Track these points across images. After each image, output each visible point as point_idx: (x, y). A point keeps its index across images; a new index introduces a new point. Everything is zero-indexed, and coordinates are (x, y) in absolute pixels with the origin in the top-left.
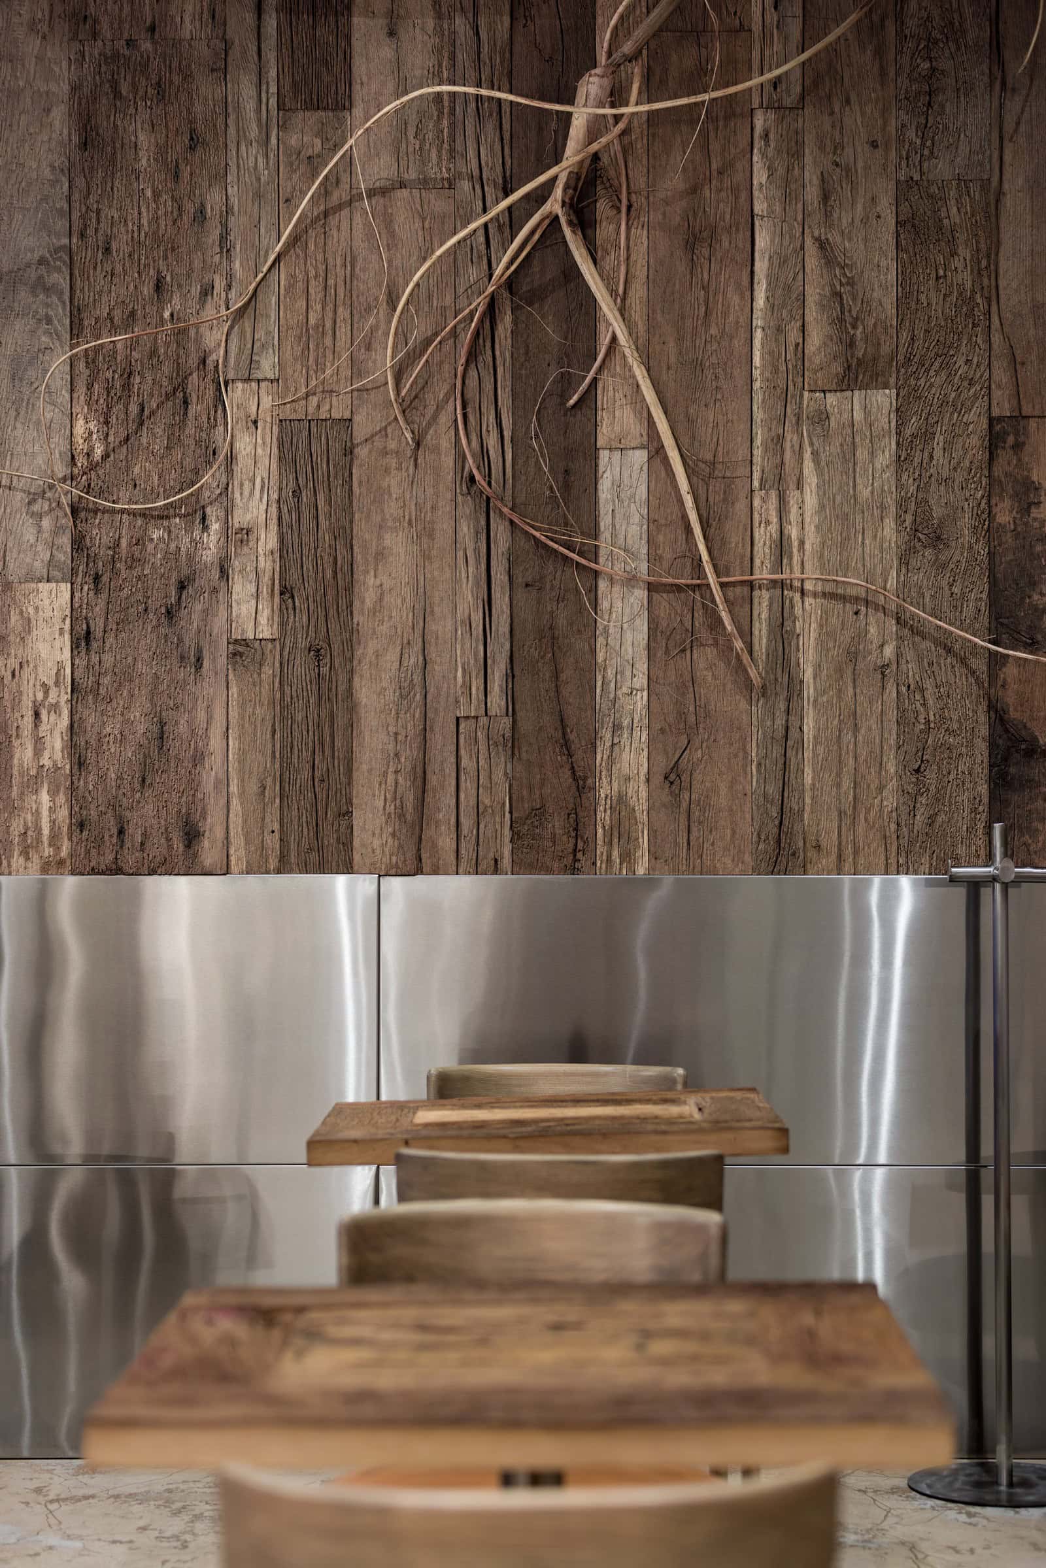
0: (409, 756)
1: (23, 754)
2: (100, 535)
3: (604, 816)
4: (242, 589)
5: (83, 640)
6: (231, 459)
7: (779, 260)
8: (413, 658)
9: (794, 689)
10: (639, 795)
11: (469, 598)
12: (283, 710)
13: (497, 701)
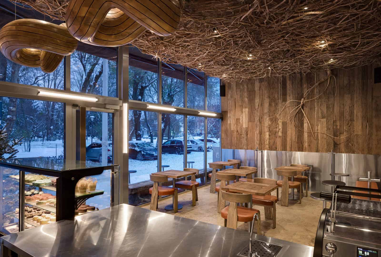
0: (291, 144)
1: (266, 143)
2: (271, 129)
3: (304, 148)
4: (280, 133)
5: (269, 136)
6: (279, 124)
7: (317, 110)
8: (291, 137)
9: (318, 139)
10: (307, 146)
11: (295, 133)
12: (282, 140)
13: (297, 140)
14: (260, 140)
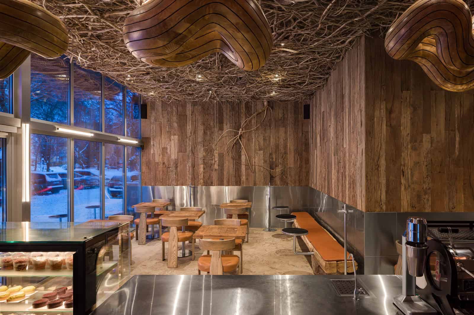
0: (228, 177)
1: (200, 177)
2: (205, 161)
3: (242, 182)
4: (216, 165)
5: (204, 169)
6: (215, 156)
7: (254, 141)
8: (228, 170)
9: (256, 173)
10: (244, 180)
11: (232, 166)
12: (218, 174)
13: (234, 174)
14: (193, 174)
